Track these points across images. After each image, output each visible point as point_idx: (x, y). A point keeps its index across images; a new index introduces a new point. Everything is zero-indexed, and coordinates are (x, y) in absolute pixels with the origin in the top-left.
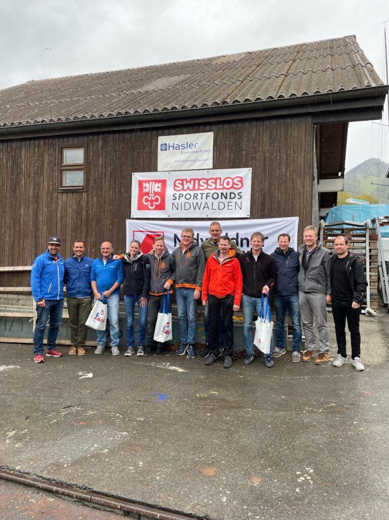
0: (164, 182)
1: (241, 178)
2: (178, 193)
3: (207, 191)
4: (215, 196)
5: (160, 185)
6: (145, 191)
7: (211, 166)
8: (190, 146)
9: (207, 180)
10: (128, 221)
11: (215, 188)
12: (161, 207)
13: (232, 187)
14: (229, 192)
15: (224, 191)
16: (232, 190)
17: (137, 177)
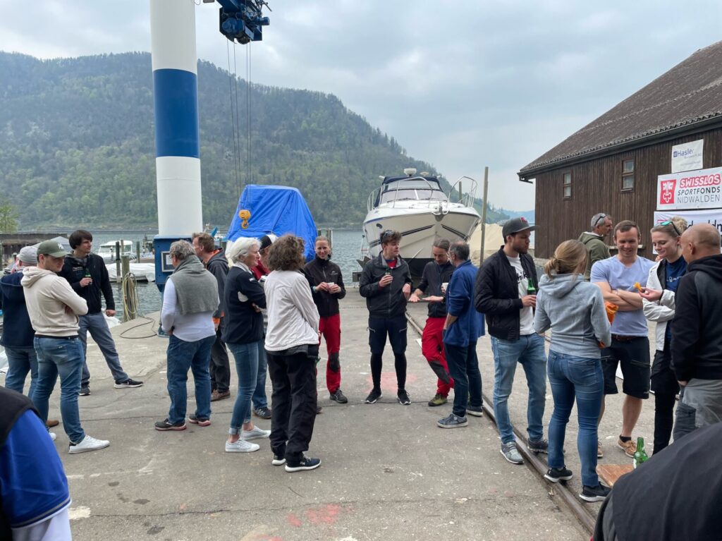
0: (674, 181)
1: (719, 175)
2: (682, 189)
3: (698, 187)
4: (703, 191)
5: (672, 184)
6: (664, 189)
7: (702, 167)
8: (690, 151)
9: (700, 178)
10: (655, 213)
11: (703, 185)
12: (672, 201)
13: (713, 183)
14: (711, 187)
15: (708, 187)
16: (714, 186)
17: (661, 178)
